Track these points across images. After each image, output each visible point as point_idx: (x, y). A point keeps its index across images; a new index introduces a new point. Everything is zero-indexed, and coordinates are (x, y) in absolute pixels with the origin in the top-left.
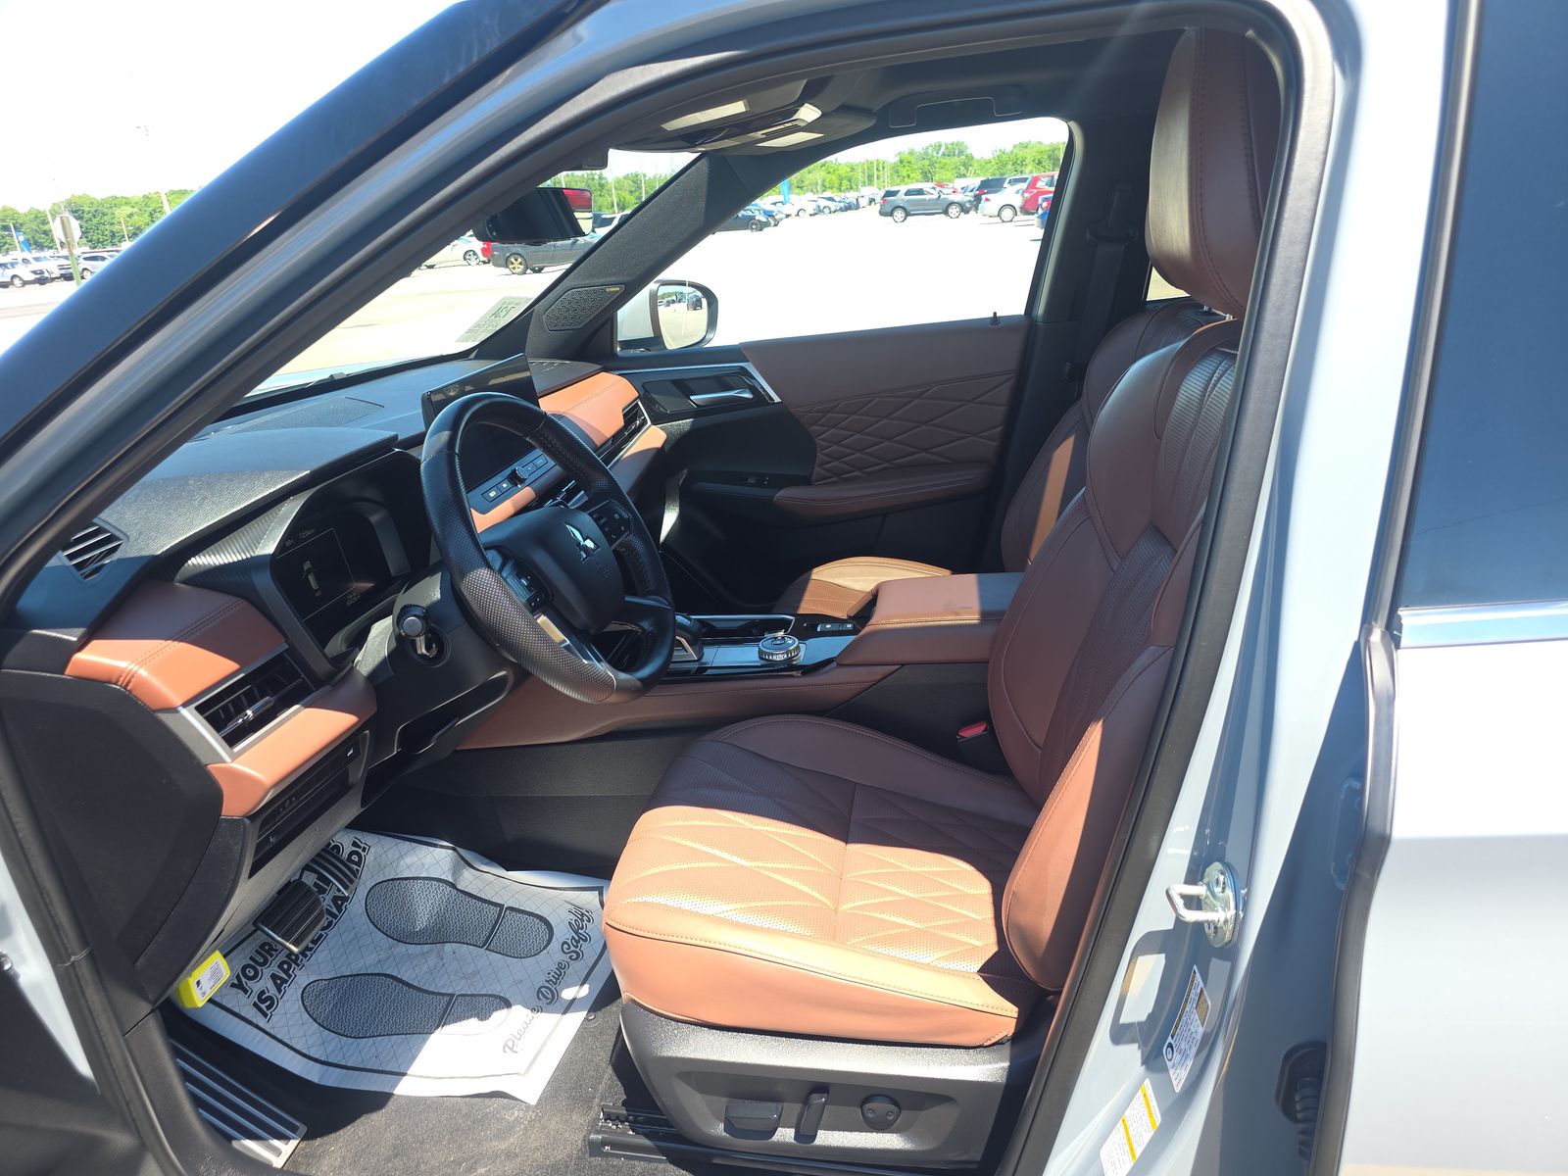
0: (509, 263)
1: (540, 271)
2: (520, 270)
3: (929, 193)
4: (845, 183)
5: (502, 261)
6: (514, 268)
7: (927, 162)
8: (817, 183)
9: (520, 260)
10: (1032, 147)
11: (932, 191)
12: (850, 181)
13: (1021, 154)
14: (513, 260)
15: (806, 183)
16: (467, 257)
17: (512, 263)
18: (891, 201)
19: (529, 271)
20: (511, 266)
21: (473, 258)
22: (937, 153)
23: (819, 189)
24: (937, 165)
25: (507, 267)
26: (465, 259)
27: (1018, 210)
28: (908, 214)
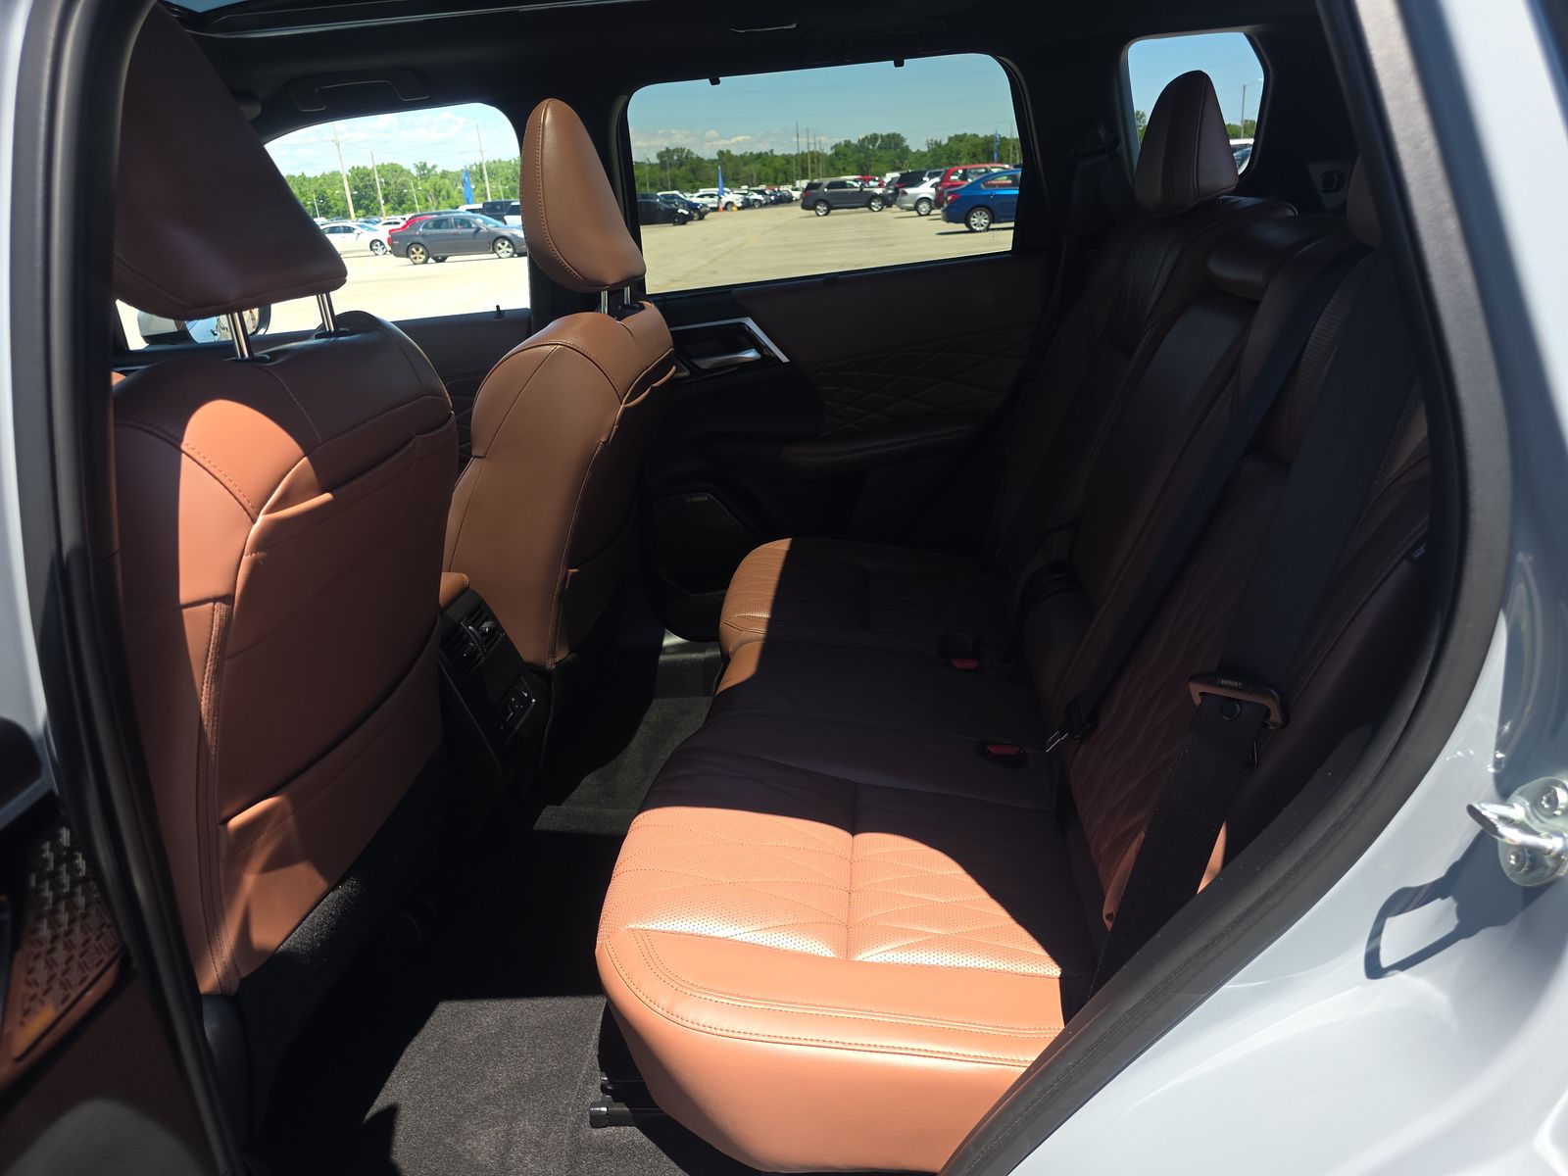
0: (410, 253)
1: (443, 260)
2: (421, 260)
3: (852, 186)
4: (781, 176)
5: (403, 250)
6: (415, 258)
7: (862, 155)
8: (752, 176)
9: (421, 250)
10: (967, 141)
11: (855, 184)
12: (785, 173)
13: (955, 147)
14: (414, 250)
15: (742, 176)
16: (375, 247)
17: (413, 253)
18: (814, 194)
19: (431, 260)
20: (412, 256)
21: (380, 248)
22: (873, 146)
23: (754, 182)
24: (873, 159)
25: (408, 257)
26: (372, 249)
27: (933, 203)
28: (830, 208)
